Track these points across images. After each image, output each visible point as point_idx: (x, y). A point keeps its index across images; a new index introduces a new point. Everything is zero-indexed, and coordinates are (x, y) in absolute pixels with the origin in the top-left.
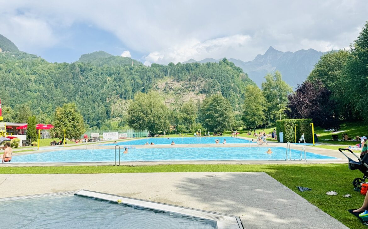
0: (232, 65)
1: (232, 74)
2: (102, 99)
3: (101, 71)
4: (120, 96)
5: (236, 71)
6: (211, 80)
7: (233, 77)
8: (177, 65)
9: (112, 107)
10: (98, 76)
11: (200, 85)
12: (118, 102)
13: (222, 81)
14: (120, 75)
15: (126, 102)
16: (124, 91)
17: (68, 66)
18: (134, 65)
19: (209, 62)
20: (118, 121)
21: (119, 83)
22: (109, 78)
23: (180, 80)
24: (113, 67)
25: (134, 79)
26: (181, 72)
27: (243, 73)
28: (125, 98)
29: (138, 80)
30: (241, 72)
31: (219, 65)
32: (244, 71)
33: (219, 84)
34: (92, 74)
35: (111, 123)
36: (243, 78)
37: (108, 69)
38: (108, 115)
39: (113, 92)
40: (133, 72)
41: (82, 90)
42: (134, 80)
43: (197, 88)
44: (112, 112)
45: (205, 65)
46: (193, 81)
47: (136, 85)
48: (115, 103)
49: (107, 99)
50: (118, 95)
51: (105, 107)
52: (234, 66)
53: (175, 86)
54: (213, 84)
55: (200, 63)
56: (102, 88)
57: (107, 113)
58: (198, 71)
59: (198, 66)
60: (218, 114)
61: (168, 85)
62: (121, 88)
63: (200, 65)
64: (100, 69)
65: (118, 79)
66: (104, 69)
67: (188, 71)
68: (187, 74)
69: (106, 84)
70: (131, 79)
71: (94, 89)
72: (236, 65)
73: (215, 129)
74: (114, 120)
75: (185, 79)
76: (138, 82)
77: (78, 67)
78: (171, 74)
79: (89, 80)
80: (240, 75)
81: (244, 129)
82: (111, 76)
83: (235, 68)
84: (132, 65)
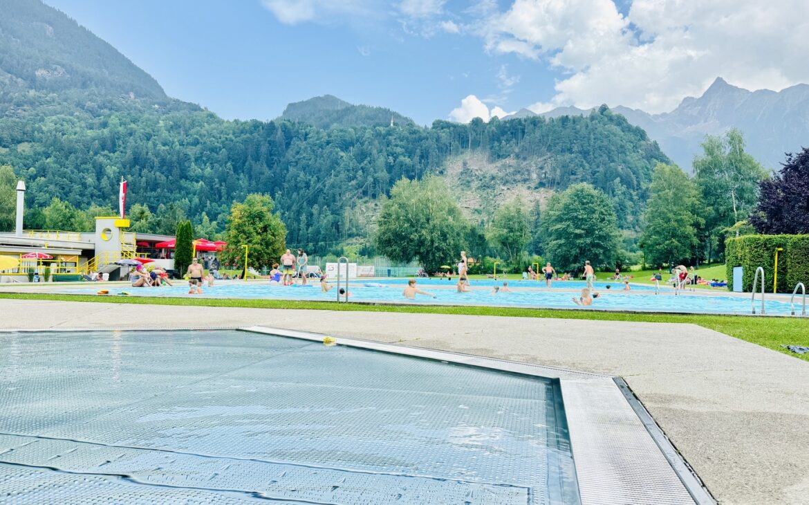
0: (620, 121)
1: (619, 142)
2: (327, 198)
3: (327, 137)
4: (363, 191)
5: (630, 136)
6: (567, 156)
7: (622, 150)
8: (490, 122)
9: (348, 215)
10: (320, 150)
11: (542, 168)
12: (359, 205)
13: (595, 158)
14: (365, 147)
15: (376, 205)
16: (372, 180)
17: (261, 128)
18: (394, 124)
19: (565, 115)
20: (357, 245)
21: (362, 165)
22: (342, 154)
23: (495, 156)
24: (350, 130)
25: (395, 155)
26: (499, 138)
27: (649, 140)
28: (374, 196)
29: (401, 158)
30: (643, 137)
31: (589, 121)
32: (649, 135)
33: (587, 165)
34: (308, 144)
35: (345, 248)
36: (646, 151)
37: (341, 133)
38: (338, 232)
39: (350, 184)
40: (393, 141)
41: (287, 178)
42: (394, 157)
43: (534, 176)
44: (347, 225)
45: (555, 123)
46: (525, 159)
47: (397, 168)
48: (353, 206)
49: (338, 198)
50: (361, 190)
51: (332, 214)
52: (625, 125)
53: (484, 170)
54: (572, 165)
55: (544, 116)
56: (327, 175)
57: (337, 228)
58: (537, 136)
59: (539, 125)
60: (583, 229)
61: (468, 169)
62: (365, 174)
63: (545, 121)
64: (324, 133)
65: (362, 156)
66: (332, 134)
67: (515, 135)
68: (511, 142)
69: (335, 165)
70: (388, 155)
71: (313, 176)
72: (629, 122)
73: (571, 263)
74: (350, 242)
75: (507, 154)
76: (402, 162)
77: (280, 129)
78: (476, 144)
79: (302, 157)
80: (640, 146)
81: (644, 269)
82: (347, 148)
83: (629, 129)
84: (392, 125)
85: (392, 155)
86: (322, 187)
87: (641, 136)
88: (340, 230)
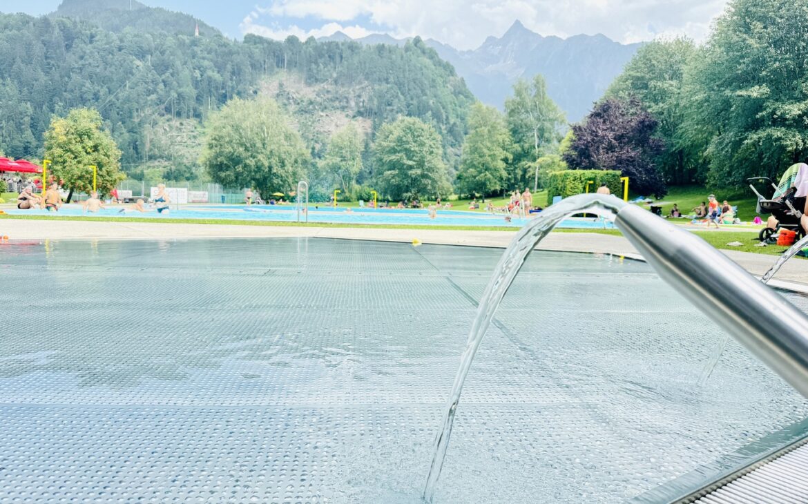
0: (432, 55)
1: (431, 76)
2: (121, 113)
3: (118, 42)
4: (166, 108)
5: (441, 71)
6: (384, 87)
7: (433, 84)
8: (306, 42)
9: (148, 133)
10: (111, 56)
11: (359, 96)
12: (161, 123)
13: (409, 90)
14: (166, 57)
15: (181, 124)
16: (176, 96)
17: (31, 24)
18: (200, 34)
19: (381, 43)
20: (161, 169)
21: (163, 77)
22: (138, 62)
23: (312, 79)
24: (147, 35)
25: (202, 69)
26: (316, 60)
27: (456, 75)
28: (179, 114)
29: (209, 73)
30: (452, 73)
31: (403, 51)
32: (457, 71)
33: (402, 97)
34: (94, 48)
35: (145, 171)
36: (454, 87)
37: (136, 39)
38: (137, 153)
39: (149, 98)
40: (199, 52)
41: (70, 87)
42: (201, 71)
43: (353, 104)
44: (148, 146)
45: (372, 50)
46: (343, 85)
47: (205, 84)
48: (155, 123)
49: (135, 114)
50: (163, 106)
51: (129, 132)
52: (436, 58)
53: (302, 93)
54: (389, 96)
55: (361, 43)
56: (120, 86)
57: (136, 148)
58: (355, 62)
59: (357, 51)
60: (414, 161)
61: (285, 91)
62: (167, 89)
63: (362, 47)
64: (114, 36)
65: (162, 67)
66: (124, 39)
67: (333, 59)
68: (329, 67)
69: (130, 76)
70: (194, 69)
71: (102, 86)
72: (440, 57)
73: (404, 192)
74: (152, 165)
75: (324, 78)
76: (210, 77)
77: (57, 27)
78: (292, 64)
79: (87, 62)
80: (450, 81)
81: (460, 199)
82: (143, 57)
83: (439, 63)
84: (197, 34)
85: (199, 69)
86: (114, 100)
87: (451, 72)
88: (139, 150)
